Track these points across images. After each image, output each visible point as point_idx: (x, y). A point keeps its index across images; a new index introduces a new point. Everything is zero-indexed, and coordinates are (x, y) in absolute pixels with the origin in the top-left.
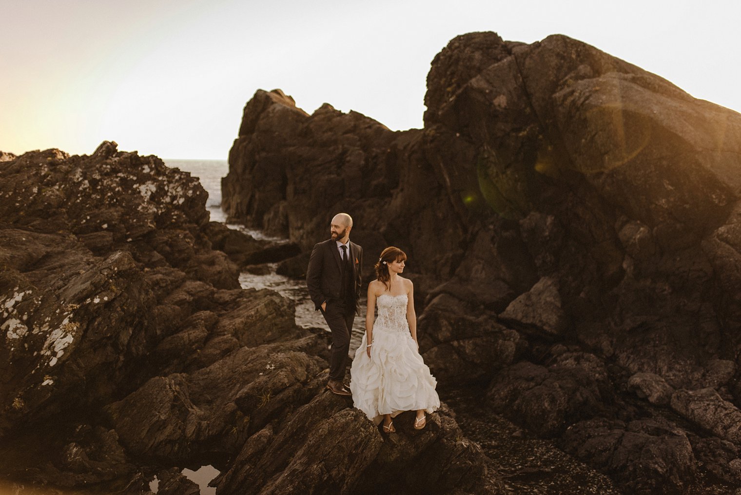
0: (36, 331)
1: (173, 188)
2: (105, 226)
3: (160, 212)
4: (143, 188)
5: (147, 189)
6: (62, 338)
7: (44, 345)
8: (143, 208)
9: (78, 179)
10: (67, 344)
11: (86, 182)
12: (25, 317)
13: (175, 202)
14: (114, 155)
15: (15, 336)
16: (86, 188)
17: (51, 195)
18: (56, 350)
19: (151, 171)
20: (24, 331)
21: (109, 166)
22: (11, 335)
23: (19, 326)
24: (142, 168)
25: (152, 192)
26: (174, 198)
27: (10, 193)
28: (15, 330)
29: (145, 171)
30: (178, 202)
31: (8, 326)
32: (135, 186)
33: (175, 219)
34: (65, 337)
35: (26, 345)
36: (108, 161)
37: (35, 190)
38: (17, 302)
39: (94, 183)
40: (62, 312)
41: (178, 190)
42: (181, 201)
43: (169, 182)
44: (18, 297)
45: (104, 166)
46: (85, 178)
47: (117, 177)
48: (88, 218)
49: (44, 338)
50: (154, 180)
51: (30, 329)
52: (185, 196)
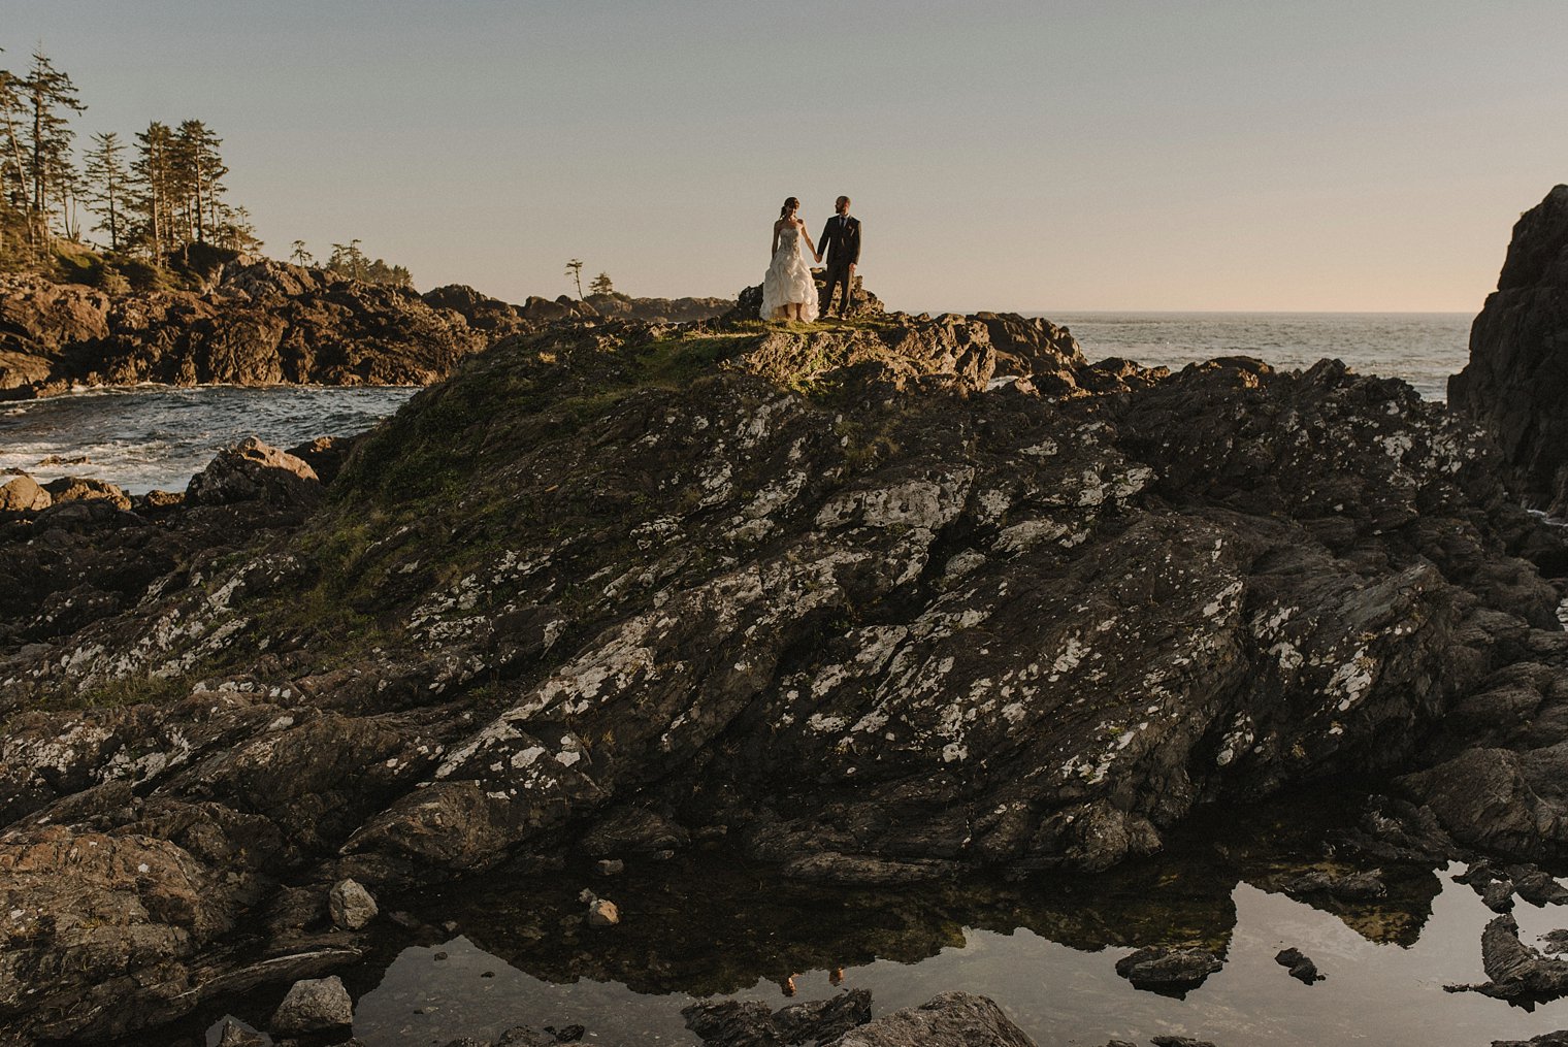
0: (1314, 662)
1: (1440, 442)
2: (1340, 507)
3: (1420, 485)
4: (1389, 442)
5: (1396, 445)
6: (1358, 676)
7: (1329, 680)
8: (1396, 479)
9: (1292, 427)
10: (1363, 685)
11: (1305, 432)
12: (1298, 642)
13: (1444, 468)
14: (1340, 385)
15: (1288, 665)
16: (1305, 443)
17: (1256, 454)
18: (1349, 690)
19: (1401, 412)
20: (1298, 660)
21: (1334, 405)
22: (1284, 664)
23: (1293, 653)
24: (1385, 406)
25: (1405, 451)
26: (1442, 461)
27: (1196, 448)
28: (1289, 657)
29: (1390, 412)
30: (1450, 468)
31: (1280, 652)
32: (1376, 439)
33: (1446, 499)
34: (1360, 674)
35: (1302, 679)
36: (1333, 395)
37: (1230, 444)
38: (1283, 621)
39: (1316, 434)
40: (1352, 641)
41: (1449, 447)
42: (1456, 467)
43: (1434, 432)
44: (1285, 614)
45: (1328, 404)
46: (1302, 427)
47: (1348, 423)
48: (1313, 493)
49: (1329, 672)
50: (1409, 429)
51: (1307, 659)
52: (1461, 457)
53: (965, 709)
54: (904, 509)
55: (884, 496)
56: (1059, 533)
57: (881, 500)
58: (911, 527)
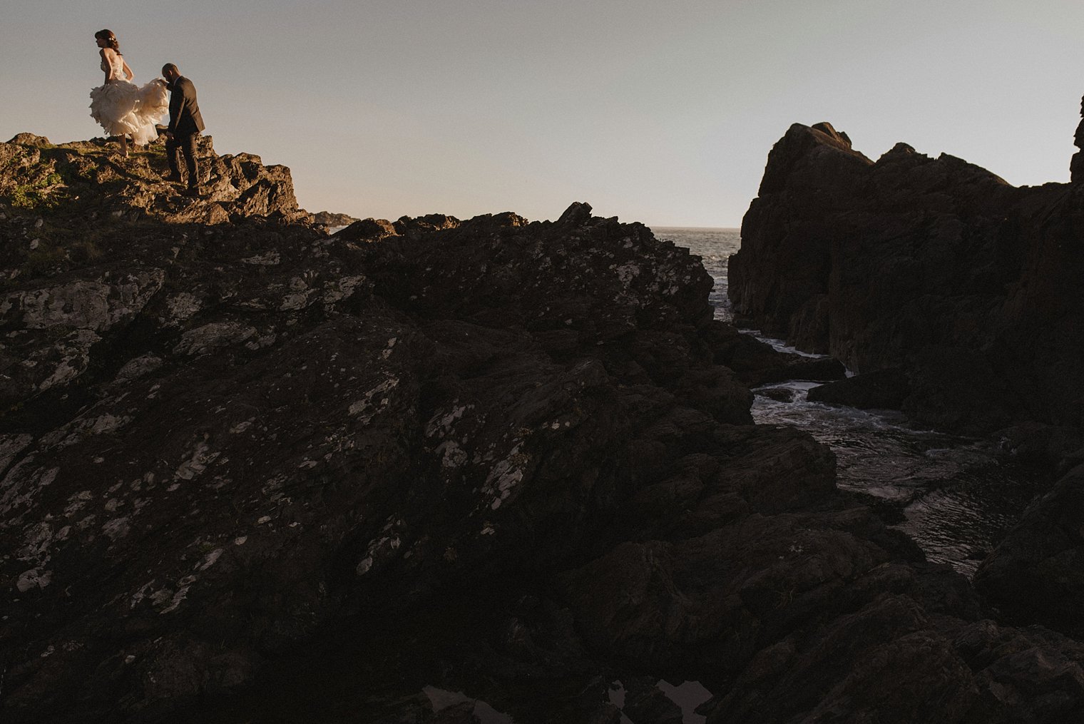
0: (477, 460)
1: (663, 271)
2: (570, 321)
3: (644, 304)
4: (622, 270)
5: (627, 272)
6: (509, 473)
7: (486, 479)
8: (621, 299)
9: (538, 255)
10: (514, 482)
11: (548, 259)
12: (465, 440)
13: (665, 291)
14: (586, 223)
15: (451, 464)
16: (547, 268)
17: (503, 276)
18: (501, 488)
19: (634, 246)
20: (462, 458)
21: (578, 238)
22: (448, 463)
23: (457, 451)
24: (622, 241)
25: (634, 277)
26: (664, 285)
27: (453, 272)
28: (453, 455)
29: (626, 246)
30: (669, 292)
31: (445, 450)
32: (611, 267)
33: (664, 316)
34: (512, 472)
35: (464, 478)
36: (579, 231)
37: (483, 269)
38: (456, 419)
39: (558, 261)
40: (511, 437)
41: (670, 274)
42: (674, 290)
43: (659, 263)
44: (458, 412)
45: (572, 238)
46: (546, 255)
47: (588, 254)
48: (548, 309)
49: (487, 470)
50: (638, 259)
51: (471, 457)
52: (679, 283)
53: (55, 527)
54: (66, 310)
55: (45, 295)
56: (245, 335)
57: (42, 300)
58: (74, 328)
